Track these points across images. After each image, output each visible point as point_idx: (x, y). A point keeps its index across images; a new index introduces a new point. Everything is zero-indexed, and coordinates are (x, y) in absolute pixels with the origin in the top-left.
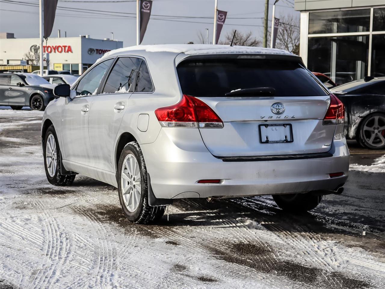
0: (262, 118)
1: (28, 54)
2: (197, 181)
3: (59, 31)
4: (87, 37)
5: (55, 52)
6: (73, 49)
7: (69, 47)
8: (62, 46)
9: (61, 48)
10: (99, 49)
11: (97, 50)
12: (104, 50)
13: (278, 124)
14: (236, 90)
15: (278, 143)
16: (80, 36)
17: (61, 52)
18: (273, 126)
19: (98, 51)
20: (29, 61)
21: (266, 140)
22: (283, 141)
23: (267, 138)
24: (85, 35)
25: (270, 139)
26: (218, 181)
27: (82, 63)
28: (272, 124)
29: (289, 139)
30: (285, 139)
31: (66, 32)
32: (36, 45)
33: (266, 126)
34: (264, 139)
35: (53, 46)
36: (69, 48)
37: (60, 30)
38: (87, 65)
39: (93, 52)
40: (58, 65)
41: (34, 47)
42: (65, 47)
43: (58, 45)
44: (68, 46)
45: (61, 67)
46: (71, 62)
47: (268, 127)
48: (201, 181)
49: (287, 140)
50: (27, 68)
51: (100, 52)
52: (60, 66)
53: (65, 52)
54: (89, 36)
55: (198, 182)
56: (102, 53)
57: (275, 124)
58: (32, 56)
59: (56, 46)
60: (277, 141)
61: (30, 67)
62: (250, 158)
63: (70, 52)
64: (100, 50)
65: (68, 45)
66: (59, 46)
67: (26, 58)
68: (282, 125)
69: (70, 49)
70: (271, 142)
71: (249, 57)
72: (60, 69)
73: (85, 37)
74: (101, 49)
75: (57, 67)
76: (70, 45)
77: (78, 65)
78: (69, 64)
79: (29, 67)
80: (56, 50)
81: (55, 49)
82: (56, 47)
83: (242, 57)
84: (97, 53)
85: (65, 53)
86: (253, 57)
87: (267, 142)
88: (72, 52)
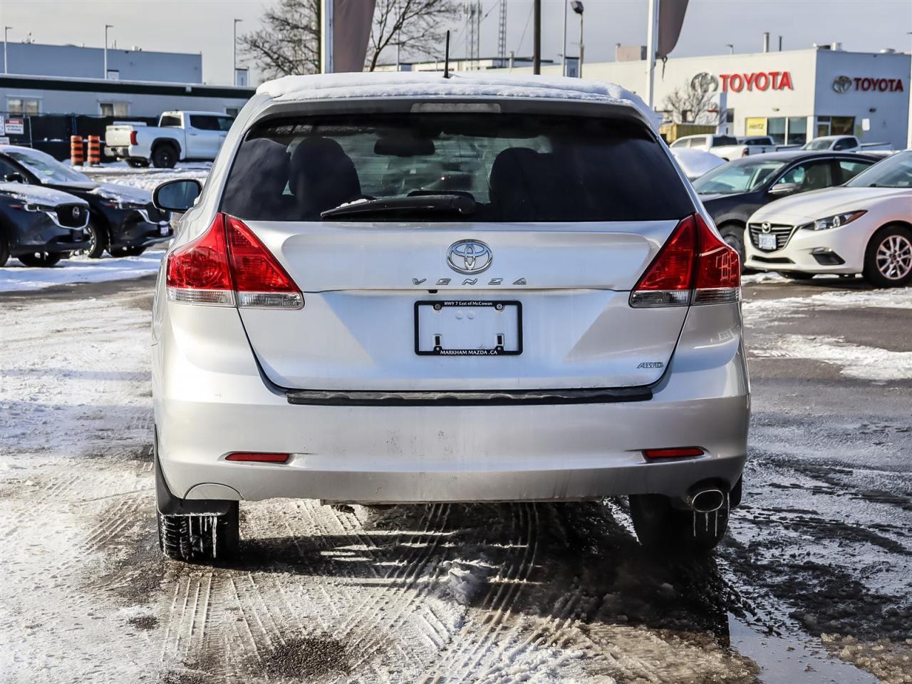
0: (418, 283)
1: (674, 95)
2: (225, 454)
3: (765, 36)
4: (834, 48)
5: (750, 89)
6: (794, 80)
7: (786, 75)
8: (767, 72)
9: (766, 78)
10: (863, 77)
11: (857, 80)
12: (878, 80)
13: (478, 302)
14: (353, 203)
15: (471, 355)
16: (815, 45)
17: (764, 89)
18: (458, 305)
19: (860, 83)
20: (689, 113)
21: (434, 345)
22: (488, 351)
23: (438, 340)
24: (827, 44)
25: (445, 345)
26: (283, 458)
27: (815, 116)
28: (455, 301)
29: (510, 344)
30: (496, 344)
31: (781, 38)
32: (706, 74)
33: (438, 304)
34: (427, 344)
35: (745, 75)
36: (785, 79)
37: (768, 34)
38: (829, 121)
39: (846, 86)
40: (756, 122)
41: (700, 78)
42: (775, 75)
43: (757, 72)
44: (783, 73)
45: (762, 125)
46: (786, 113)
47: (443, 308)
48: (234, 456)
49: (502, 348)
50: (668, 130)
51: (866, 85)
52: (762, 123)
53: (773, 87)
54: (839, 44)
55: (226, 459)
56: (872, 86)
57: (468, 302)
58: (683, 101)
59: (753, 75)
60: (468, 351)
61: (672, 127)
62: (372, 397)
63: (786, 88)
64: (866, 79)
65: (782, 71)
66: (762, 74)
67: (667, 106)
68: (491, 304)
69: (787, 79)
70: (450, 352)
71: (450, 108)
72: (761, 130)
73: (828, 47)
74: (869, 76)
75: (753, 127)
76: (787, 70)
77: (804, 120)
78: (783, 119)
79: (670, 128)
80: (754, 84)
81: (749, 82)
82: (754, 77)
83: (429, 108)
84: (857, 88)
85: (773, 91)
86: (461, 108)
87: (437, 352)
88: (791, 87)
